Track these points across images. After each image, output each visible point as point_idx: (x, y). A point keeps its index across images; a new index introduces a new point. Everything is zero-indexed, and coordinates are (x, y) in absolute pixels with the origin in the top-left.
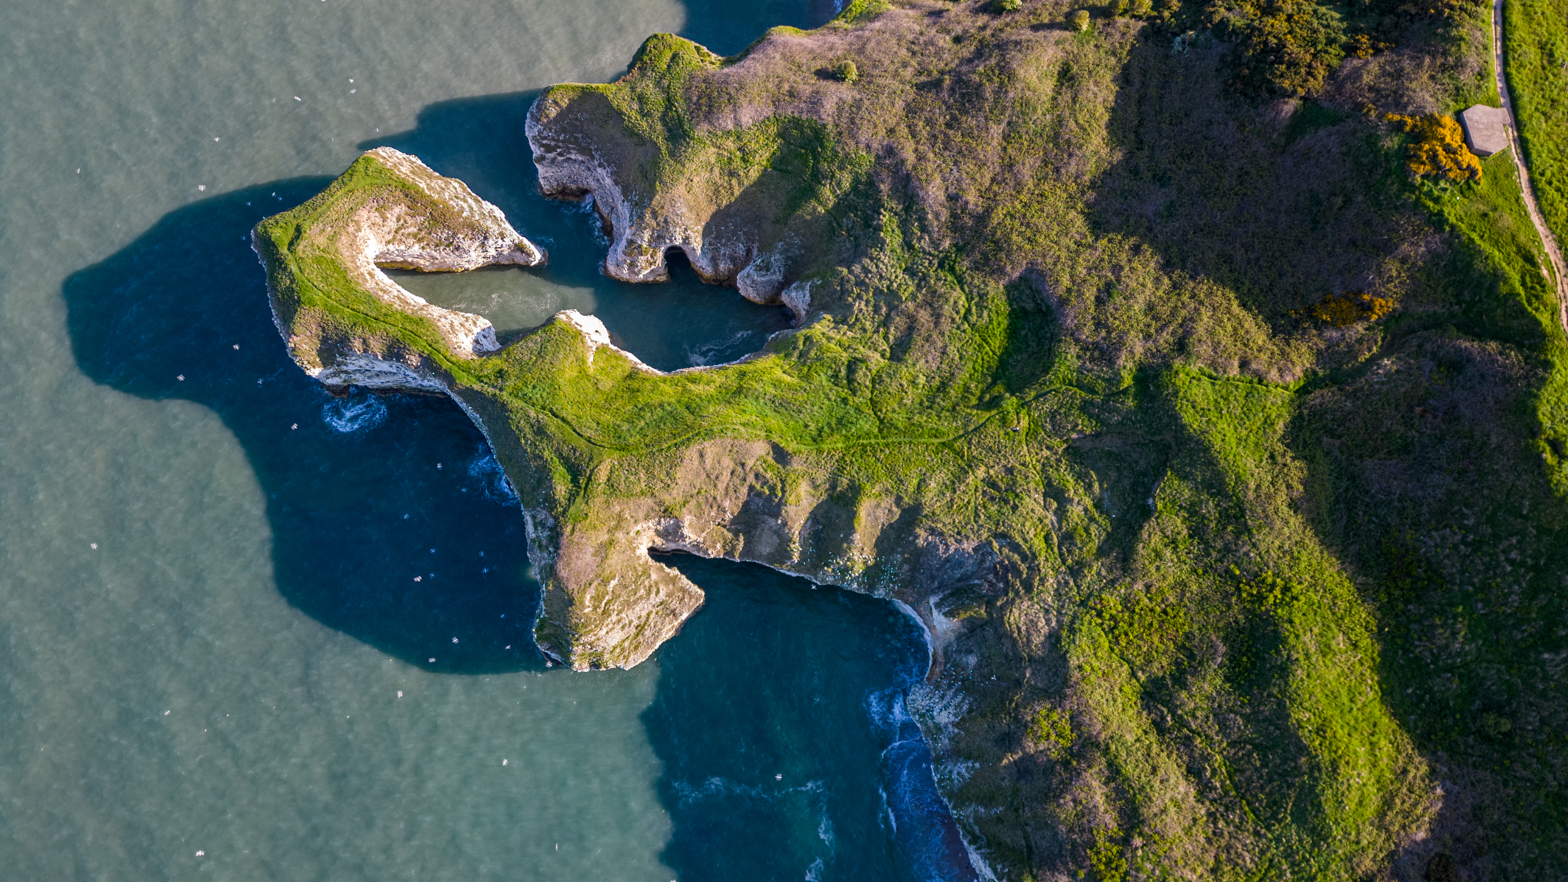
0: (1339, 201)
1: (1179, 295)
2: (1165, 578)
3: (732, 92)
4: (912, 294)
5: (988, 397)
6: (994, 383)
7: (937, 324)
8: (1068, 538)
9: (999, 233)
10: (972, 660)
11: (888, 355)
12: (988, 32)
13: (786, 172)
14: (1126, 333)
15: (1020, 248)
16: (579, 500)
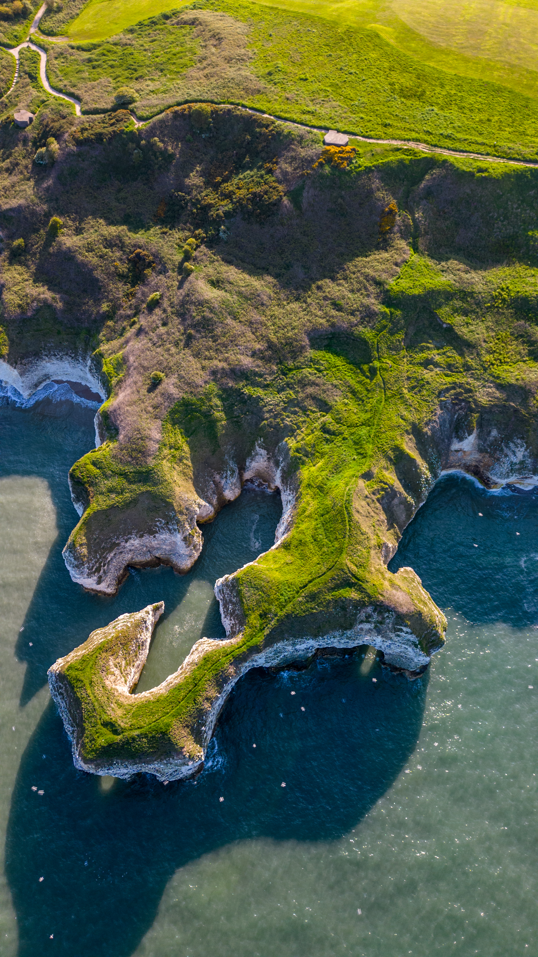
0: (340, 200)
1: (350, 278)
2: (483, 333)
3: (138, 436)
4: (294, 393)
5: (368, 374)
6: (362, 370)
7: (317, 385)
8: (450, 367)
9: (283, 341)
10: (494, 433)
11: (324, 413)
12: (169, 309)
13: (194, 431)
14: (362, 303)
15: (295, 334)
16: (364, 586)
